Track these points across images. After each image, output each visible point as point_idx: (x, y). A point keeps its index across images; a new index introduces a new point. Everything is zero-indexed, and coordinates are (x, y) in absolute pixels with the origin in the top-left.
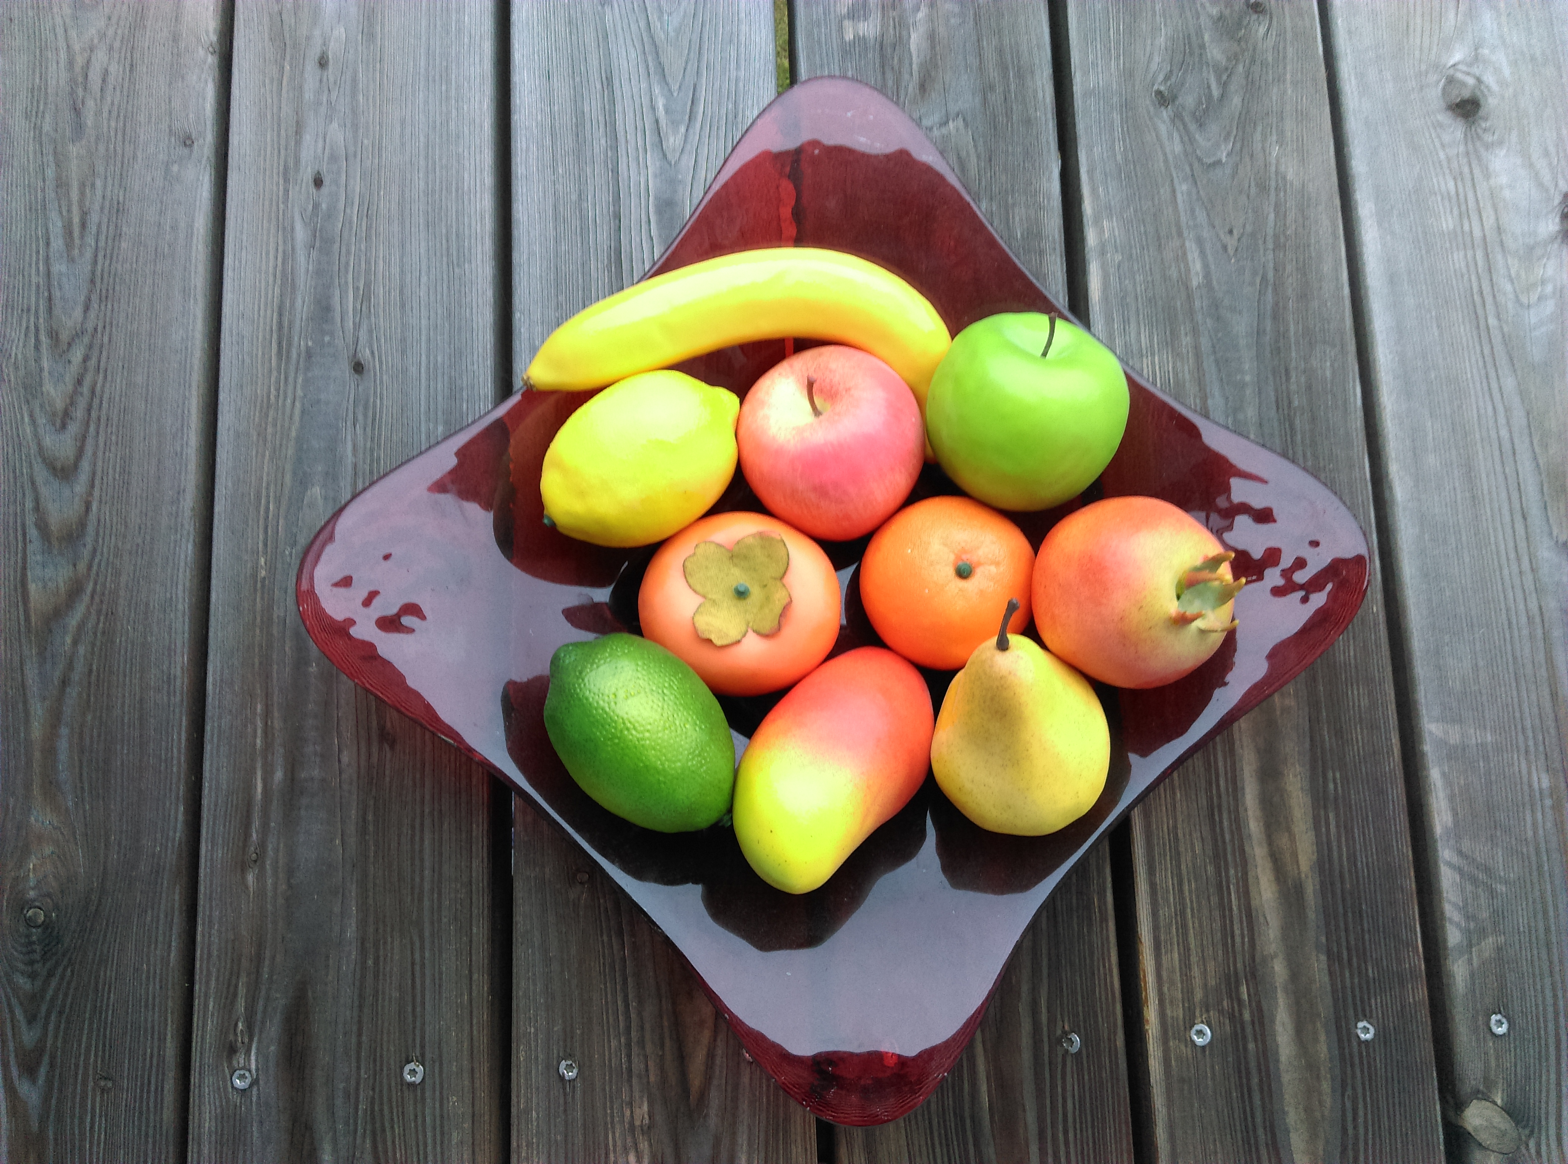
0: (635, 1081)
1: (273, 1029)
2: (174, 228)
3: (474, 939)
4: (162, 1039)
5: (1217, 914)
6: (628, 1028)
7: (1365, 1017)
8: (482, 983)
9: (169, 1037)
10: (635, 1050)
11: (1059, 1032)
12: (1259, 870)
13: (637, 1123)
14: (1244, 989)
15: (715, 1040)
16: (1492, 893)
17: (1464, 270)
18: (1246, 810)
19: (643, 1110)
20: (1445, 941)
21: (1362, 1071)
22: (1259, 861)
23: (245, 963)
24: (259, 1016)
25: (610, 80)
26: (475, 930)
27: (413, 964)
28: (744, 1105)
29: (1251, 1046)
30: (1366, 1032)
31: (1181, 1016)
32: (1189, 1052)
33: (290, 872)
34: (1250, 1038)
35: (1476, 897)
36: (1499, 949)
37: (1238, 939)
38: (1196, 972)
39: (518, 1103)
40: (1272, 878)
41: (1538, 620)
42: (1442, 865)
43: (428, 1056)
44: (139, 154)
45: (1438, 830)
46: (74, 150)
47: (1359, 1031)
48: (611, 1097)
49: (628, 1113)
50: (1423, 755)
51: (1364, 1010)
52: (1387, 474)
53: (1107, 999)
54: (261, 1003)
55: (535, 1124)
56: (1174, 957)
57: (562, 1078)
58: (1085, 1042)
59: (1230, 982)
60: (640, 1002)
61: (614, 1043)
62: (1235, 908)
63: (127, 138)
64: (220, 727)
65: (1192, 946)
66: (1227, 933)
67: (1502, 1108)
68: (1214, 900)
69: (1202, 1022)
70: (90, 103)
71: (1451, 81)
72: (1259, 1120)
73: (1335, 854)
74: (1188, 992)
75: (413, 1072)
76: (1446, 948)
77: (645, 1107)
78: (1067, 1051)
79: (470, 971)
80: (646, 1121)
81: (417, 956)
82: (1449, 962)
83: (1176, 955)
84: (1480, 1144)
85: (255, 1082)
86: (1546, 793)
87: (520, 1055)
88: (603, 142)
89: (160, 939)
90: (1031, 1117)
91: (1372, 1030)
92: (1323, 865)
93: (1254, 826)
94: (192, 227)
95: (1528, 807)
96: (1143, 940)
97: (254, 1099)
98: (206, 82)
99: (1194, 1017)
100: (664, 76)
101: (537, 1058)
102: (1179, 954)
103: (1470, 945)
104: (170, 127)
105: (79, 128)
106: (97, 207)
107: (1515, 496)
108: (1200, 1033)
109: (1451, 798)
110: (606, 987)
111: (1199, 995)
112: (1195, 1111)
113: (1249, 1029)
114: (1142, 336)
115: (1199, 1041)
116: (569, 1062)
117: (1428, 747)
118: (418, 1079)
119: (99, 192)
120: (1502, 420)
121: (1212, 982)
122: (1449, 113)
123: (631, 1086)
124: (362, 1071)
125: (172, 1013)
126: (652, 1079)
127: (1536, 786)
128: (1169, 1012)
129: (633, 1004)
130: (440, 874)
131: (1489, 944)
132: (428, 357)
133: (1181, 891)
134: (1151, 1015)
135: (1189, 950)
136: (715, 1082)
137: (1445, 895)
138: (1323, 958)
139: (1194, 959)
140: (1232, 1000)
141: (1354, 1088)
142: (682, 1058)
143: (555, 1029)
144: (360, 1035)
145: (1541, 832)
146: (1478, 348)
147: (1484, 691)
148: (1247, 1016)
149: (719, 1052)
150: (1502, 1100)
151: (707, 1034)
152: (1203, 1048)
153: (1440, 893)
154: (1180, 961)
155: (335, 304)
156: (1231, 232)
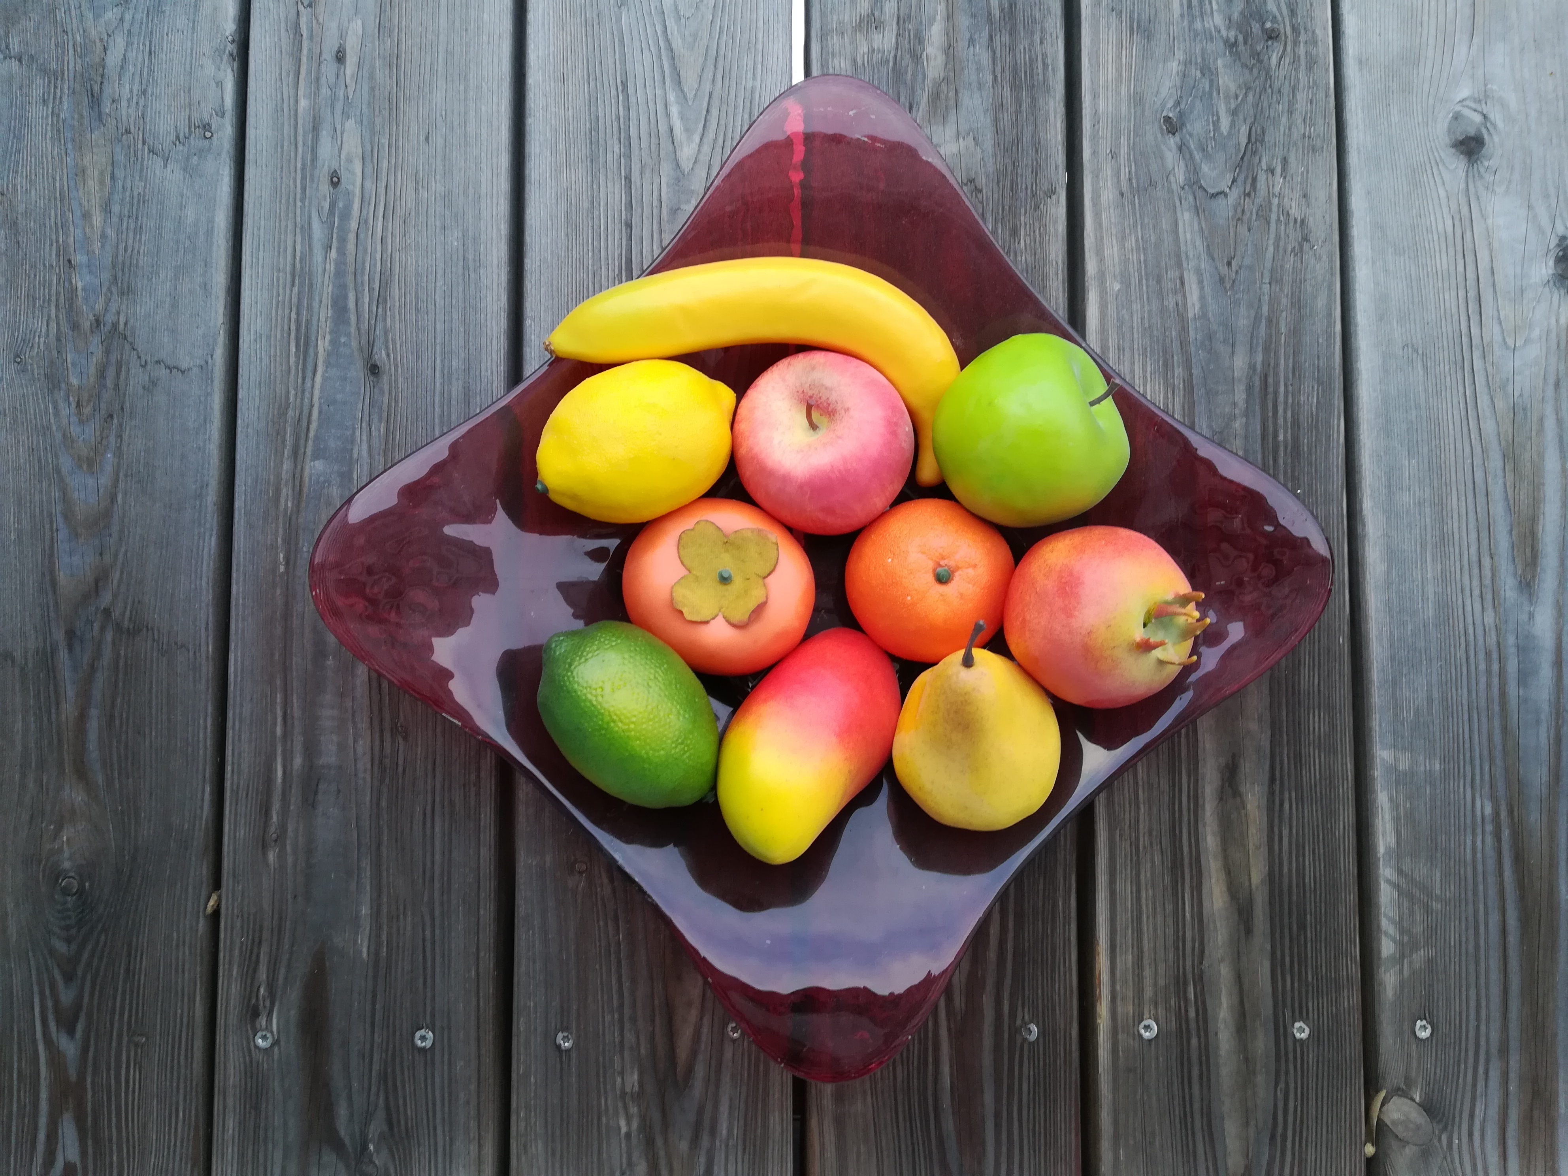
0: (626, 1053)
1: (294, 995)
2: (195, 223)
3: (481, 920)
4: (192, 1000)
5: (1170, 921)
6: (621, 1005)
7: (1301, 1019)
8: (488, 961)
9: (198, 998)
10: (627, 1025)
11: (1019, 1022)
12: (1213, 881)
13: (628, 1090)
14: (1191, 989)
15: (701, 1019)
16: (1428, 910)
17: (1454, 310)
18: (1204, 825)
19: (632, 1079)
20: (1379, 952)
21: (1295, 1067)
22: (1214, 874)
23: (266, 935)
24: (281, 981)
25: (625, 85)
26: (482, 912)
27: (424, 940)
28: (726, 1078)
29: (1194, 1041)
30: (1301, 1031)
31: (1131, 1012)
32: (1137, 1046)
33: (310, 852)
34: (1194, 1033)
35: (1412, 913)
36: (1430, 961)
37: (1189, 945)
38: (1147, 973)
39: (518, 1069)
40: (1225, 889)
41: (1495, 656)
42: (1382, 882)
43: (438, 1024)
45: (1381, 850)
46: (92, 138)
47: (1295, 1031)
48: (604, 1067)
49: (619, 1080)
50: (1373, 779)
51: (1301, 1012)
52: (1361, 511)
53: (1065, 994)
54: (283, 971)
55: (533, 1088)
56: (1126, 959)
57: (559, 1047)
58: (1042, 1033)
59: (1179, 983)
60: (633, 981)
61: (608, 1018)
62: (1188, 915)
64: (241, 713)
65: (1146, 949)
66: (1179, 938)
67: (1419, 1105)
68: (1169, 908)
69: (1150, 1018)
70: (108, 91)
71: (1457, 117)
72: (1197, 1106)
73: (1286, 870)
74: (1139, 991)
75: (423, 1038)
76: (1379, 958)
77: (636, 1077)
78: (1025, 1040)
79: (478, 949)
80: (636, 1088)
81: (428, 933)
82: (1382, 970)
83: (1130, 957)
84: (1397, 1136)
85: (276, 1043)
86: (1488, 819)
87: (520, 1025)
88: (616, 149)
89: (189, 909)
90: (988, 1098)
91: (1307, 1030)
92: (1273, 878)
93: (1210, 841)
94: (212, 222)
95: (1469, 831)
96: (1100, 943)
97: (276, 1057)
98: (225, 72)
99: (1143, 1014)
100: (680, 83)
101: (536, 1029)
102: (1133, 957)
103: (1402, 956)
104: (189, 117)
105: (97, 116)
106: (117, 198)
107: (1484, 534)
108: (1147, 1028)
109: (1397, 820)
110: (601, 968)
111: (1148, 993)
112: (1138, 1097)
113: (1193, 1025)
114: (1136, 366)
115: (1147, 1035)
116: (566, 1034)
117: (1378, 773)
118: (428, 1044)
119: (119, 183)
120: (1477, 461)
121: (1161, 982)
122: (1453, 150)
123: (623, 1058)
124: (376, 1036)
125: (201, 977)
126: (643, 1051)
127: (1478, 813)
128: (1119, 1009)
129: (626, 985)
130: (450, 859)
131: (1419, 957)
132: (443, 360)
133: (1139, 899)
134: (1103, 1010)
135: (1142, 952)
136: (700, 1057)
137: (1383, 910)
138: (1267, 963)
139: (1146, 962)
140: (1179, 997)
141: (1287, 1083)
142: (671, 1035)
143: (554, 1004)
144: (374, 1004)
145: (1479, 855)
146: (1461, 389)
147: (1437, 722)
148: (1192, 1014)
149: (705, 1030)
150: (1420, 1097)
151: (694, 1013)
152: (1150, 1041)
153: (1378, 907)
154: (1133, 962)
155: (351, 305)
156: (1229, 264)
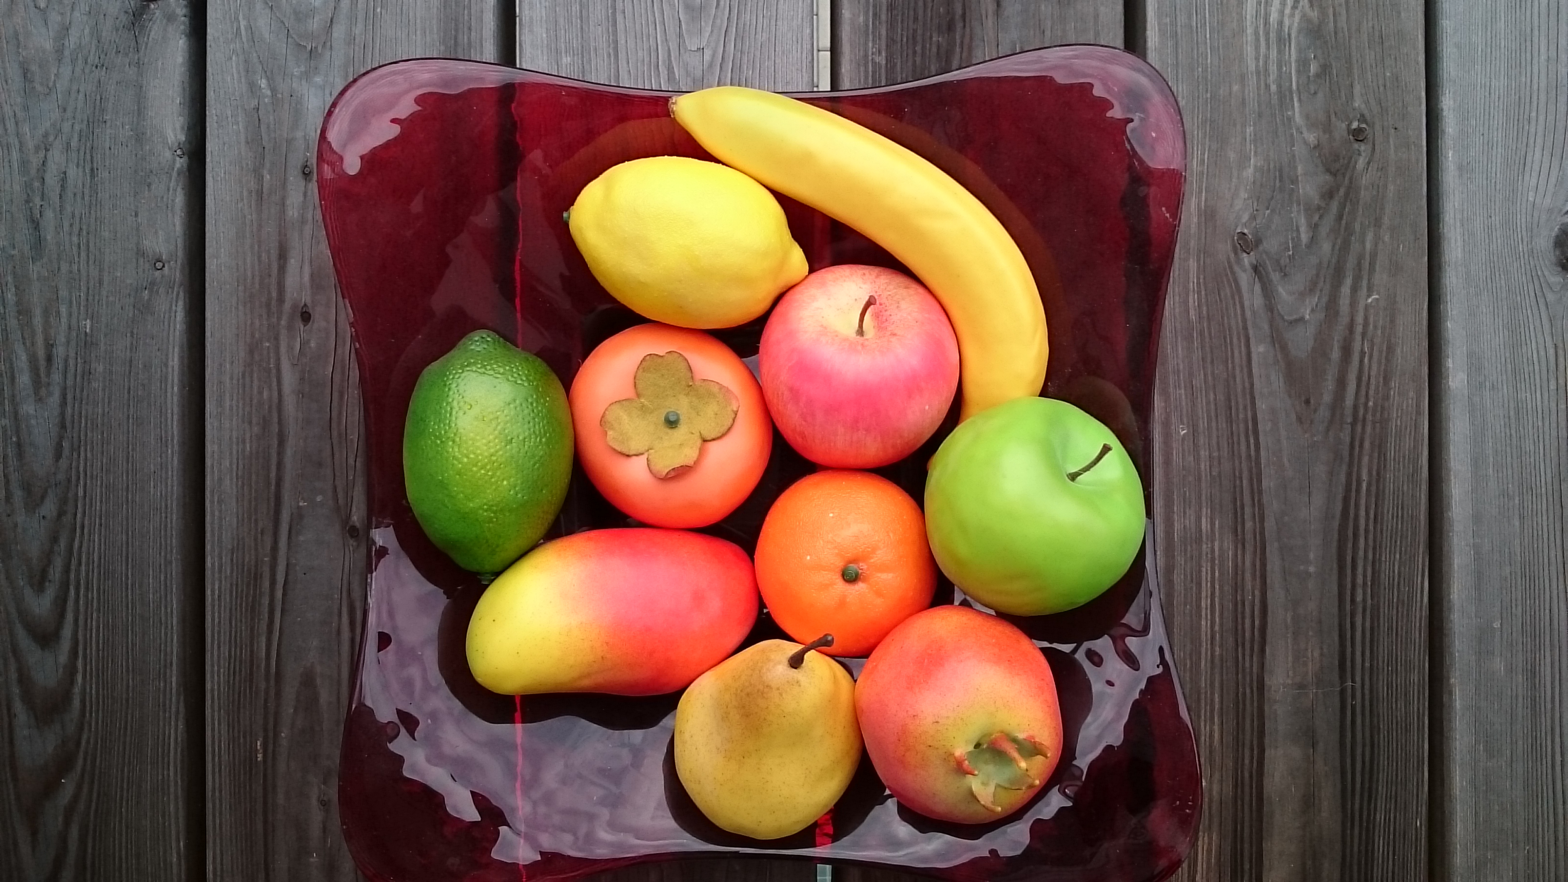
2: (147, 367)
44: (106, 279)
46: (34, 270)
63: (92, 257)
70: (49, 214)
94: (166, 365)
98: (175, 190)
104: (138, 244)
105: (38, 244)
106: (62, 339)
114: (1204, 520)
119: (64, 320)
122: (1558, 269)
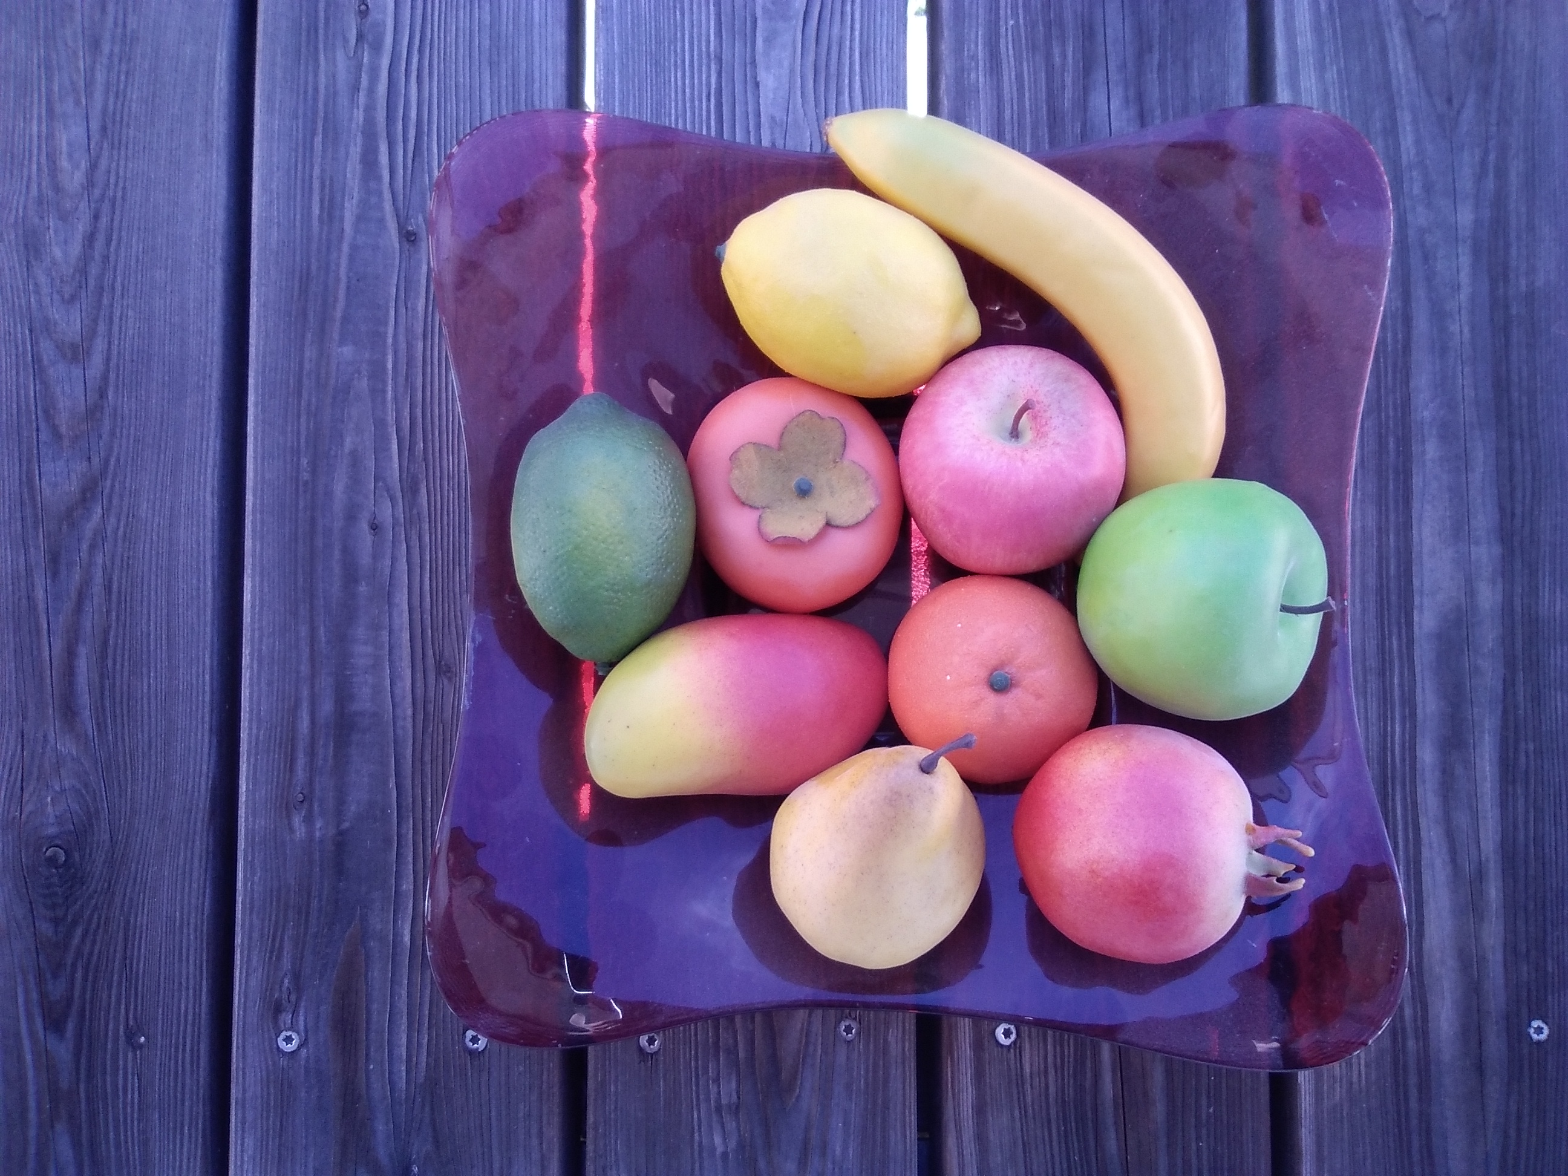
0: (722, 1057)
1: (325, 988)
4: (197, 993)
7: (1540, 1017)
13: (724, 1102)
18: (1423, 784)
19: (729, 1088)
21: (1531, 1074)
23: (292, 915)
24: (308, 971)
28: (839, 1088)
29: (1411, 1043)
30: (1539, 1032)
33: (340, 816)
34: (1411, 1036)
47: (1533, 1033)
48: (696, 1074)
49: (714, 1091)
51: (1539, 1009)
75: (475, 1039)
77: (733, 1085)
80: (734, 1100)
85: (303, 1046)
91: (1546, 1031)
97: (303, 1063)
113: (1410, 1028)
118: (480, 1046)
123: (718, 1062)
126: (741, 1055)
155: (384, 159)
156: (1449, 101)
